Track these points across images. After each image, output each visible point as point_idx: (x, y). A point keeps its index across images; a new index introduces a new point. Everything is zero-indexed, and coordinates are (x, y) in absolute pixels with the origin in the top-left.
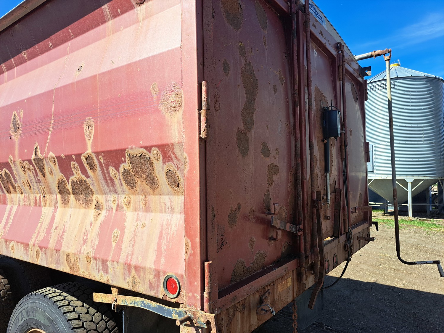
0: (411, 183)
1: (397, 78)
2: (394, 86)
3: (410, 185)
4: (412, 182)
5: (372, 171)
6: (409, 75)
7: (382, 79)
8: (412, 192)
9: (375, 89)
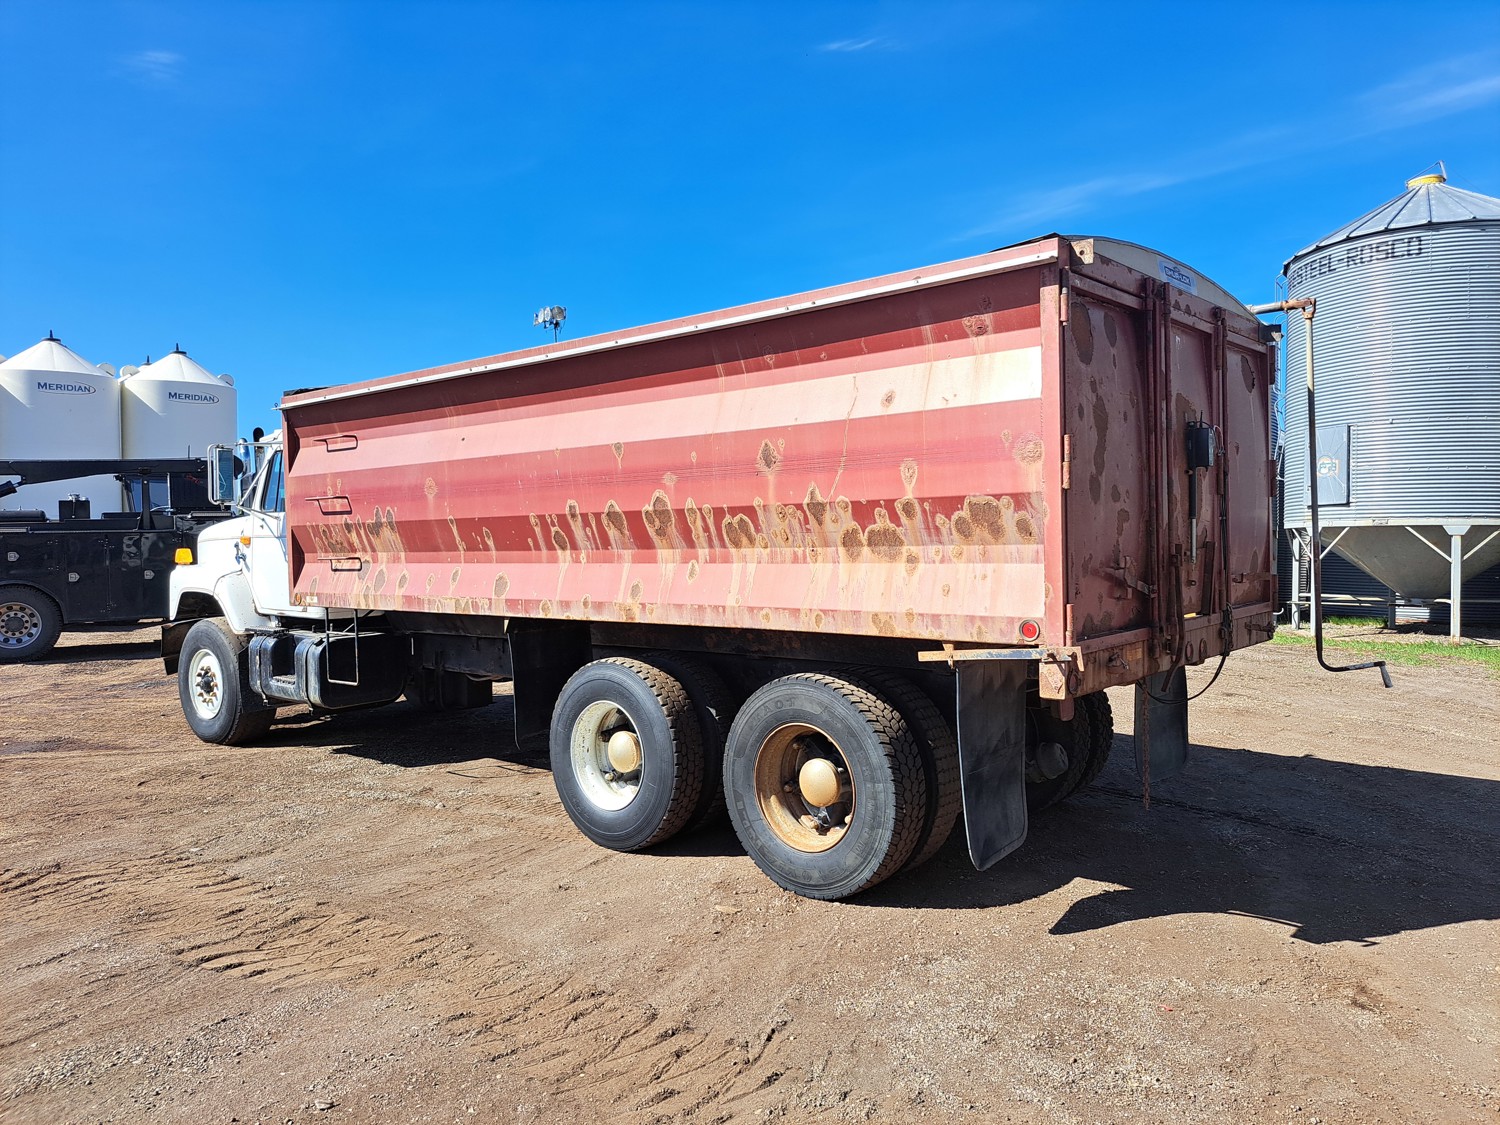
0: (1462, 536)
1: (1431, 226)
2: (1420, 249)
3: (1456, 544)
4: (1463, 534)
5: (1345, 502)
6: (1469, 217)
7: (1382, 228)
8: (1464, 564)
9: (1362, 258)
